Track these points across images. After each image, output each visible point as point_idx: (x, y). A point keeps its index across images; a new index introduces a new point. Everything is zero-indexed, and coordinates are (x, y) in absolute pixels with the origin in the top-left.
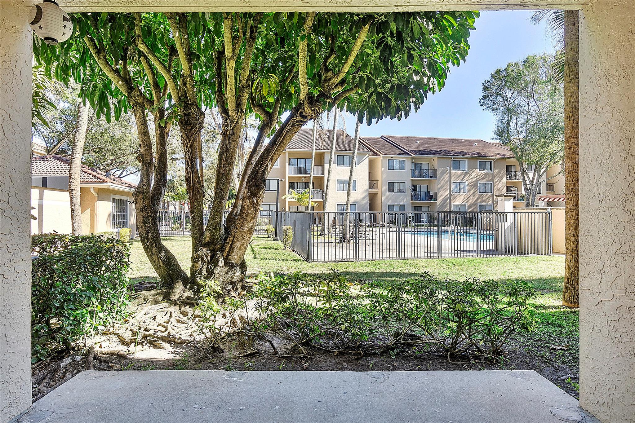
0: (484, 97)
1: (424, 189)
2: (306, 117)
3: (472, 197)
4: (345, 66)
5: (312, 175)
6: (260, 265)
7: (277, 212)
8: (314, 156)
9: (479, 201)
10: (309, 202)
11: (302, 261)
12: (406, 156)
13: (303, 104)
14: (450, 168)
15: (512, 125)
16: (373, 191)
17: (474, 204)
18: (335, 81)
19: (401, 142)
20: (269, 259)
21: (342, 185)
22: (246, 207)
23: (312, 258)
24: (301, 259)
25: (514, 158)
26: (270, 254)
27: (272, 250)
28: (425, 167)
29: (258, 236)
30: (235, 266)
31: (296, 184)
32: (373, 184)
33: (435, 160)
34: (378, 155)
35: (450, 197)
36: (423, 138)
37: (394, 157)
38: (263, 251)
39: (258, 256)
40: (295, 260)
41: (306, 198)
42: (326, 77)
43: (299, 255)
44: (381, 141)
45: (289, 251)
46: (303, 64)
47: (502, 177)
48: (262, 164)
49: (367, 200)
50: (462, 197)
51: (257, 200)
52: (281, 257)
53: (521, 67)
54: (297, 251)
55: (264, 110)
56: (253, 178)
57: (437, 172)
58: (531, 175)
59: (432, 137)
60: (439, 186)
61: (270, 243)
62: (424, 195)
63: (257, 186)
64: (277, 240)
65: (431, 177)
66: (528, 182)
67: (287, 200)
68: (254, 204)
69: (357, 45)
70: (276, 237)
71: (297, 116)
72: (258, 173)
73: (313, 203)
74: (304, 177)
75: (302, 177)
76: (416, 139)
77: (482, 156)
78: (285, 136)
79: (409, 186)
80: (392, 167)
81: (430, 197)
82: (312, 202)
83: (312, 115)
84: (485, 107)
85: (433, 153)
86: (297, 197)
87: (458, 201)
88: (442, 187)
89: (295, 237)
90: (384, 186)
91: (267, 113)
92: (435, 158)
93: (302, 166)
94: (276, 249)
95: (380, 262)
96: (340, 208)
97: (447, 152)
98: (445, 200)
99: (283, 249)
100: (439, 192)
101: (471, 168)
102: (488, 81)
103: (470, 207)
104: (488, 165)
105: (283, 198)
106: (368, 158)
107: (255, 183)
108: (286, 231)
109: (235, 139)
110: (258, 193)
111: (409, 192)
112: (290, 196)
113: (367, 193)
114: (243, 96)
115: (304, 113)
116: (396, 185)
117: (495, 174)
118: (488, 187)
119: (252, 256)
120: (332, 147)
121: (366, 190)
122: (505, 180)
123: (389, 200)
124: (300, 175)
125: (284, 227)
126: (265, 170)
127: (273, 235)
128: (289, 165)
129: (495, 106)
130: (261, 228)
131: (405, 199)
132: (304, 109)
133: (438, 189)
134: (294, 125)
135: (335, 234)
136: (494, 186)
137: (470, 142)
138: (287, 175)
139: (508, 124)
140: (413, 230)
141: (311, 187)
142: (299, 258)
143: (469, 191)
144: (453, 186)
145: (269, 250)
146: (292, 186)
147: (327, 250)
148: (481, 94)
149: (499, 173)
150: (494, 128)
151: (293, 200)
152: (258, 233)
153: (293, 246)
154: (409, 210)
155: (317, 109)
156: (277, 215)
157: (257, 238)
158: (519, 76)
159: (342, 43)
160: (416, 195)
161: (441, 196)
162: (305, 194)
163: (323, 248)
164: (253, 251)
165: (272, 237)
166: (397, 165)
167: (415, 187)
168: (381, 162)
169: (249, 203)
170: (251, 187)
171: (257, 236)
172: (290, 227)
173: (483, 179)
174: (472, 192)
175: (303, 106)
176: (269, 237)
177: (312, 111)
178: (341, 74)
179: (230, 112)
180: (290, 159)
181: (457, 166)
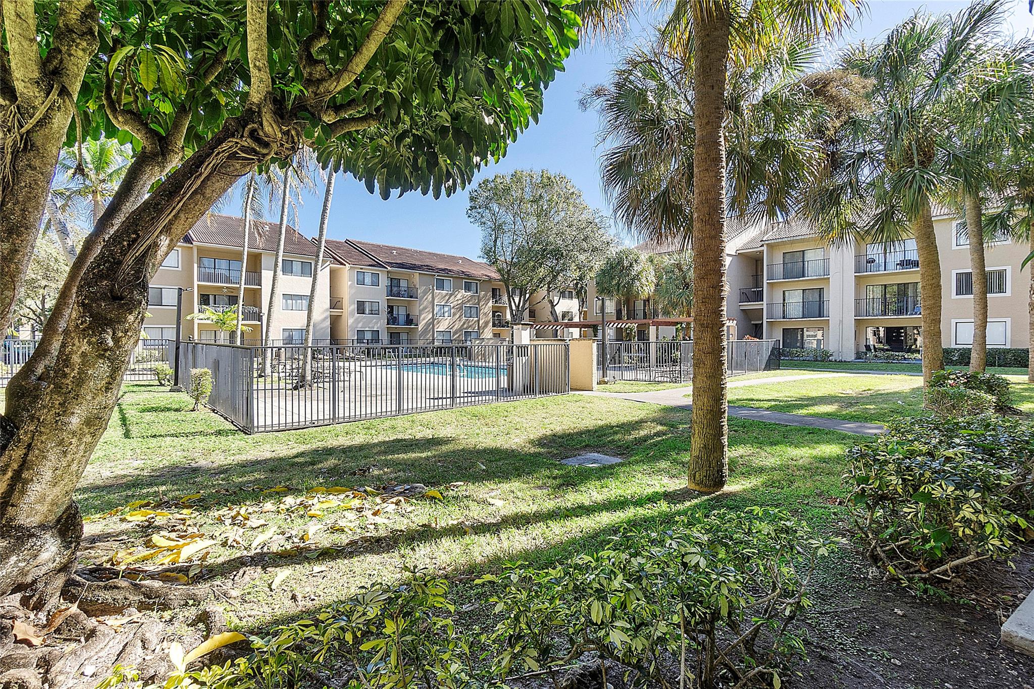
0: (472, 208)
1: (402, 312)
2: (266, 145)
3: (457, 322)
4: (357, 60)
5: (243, 286)
6: (139, 451)
7: (178, 342)
8: (245, 257)
9: (465, 326)
10: (237, 325)
11: (233, 433)
12: (380, 269)
13: (260, 112)
14: (433, 287)
15: (499, 243)
16: (336, 312)
17: (460, 330)
18: (333, 87)
19: (373, 251)
20: (161, 436)
21: (290, 302)
22: (76, 359)
23: (256, 424)
24: (233, 427)
25: (500, 280)
26: (163, 422)
27: (167, 414)
28: (403, 284)
29: (138, 383)
30: (33, 535)
31: (211, 298)
32: (335, 303)
33: (416, 276)
34: (342, 264)
35: (432, 323)
36: (400, 248)
37: (365, 269)
38: (148, 416)
39: (134, 430)
40: (219, 433)
41: (232, 320)
42: (310, 74)
43: (226, 419)
44: (345, 246)
45: (203, 412)
46: (258, 15)
47: (489, 300)
48: (135, 240)
49: (328, 323)
50: (447, 321)
51: (116, 340)
52: (188, 428)
53: (508, 180)
54: (222, 412)
55: (146, 125)
56: (101, 276)
57: (419, 291)
58: (517, 299)
59: (410, 248)
60: (421, 307)
61: (163, 396)
62: (402, 319)
63: (116, 298)
64: (179, 391)
65: (411, 297)
66: (514, 308)
67: (196, 322)
68: (106, 350)
69: (386, 19)
70: (176, 384)
71: (242, 136)
72: (120, 263)
73: (244, 328)
74: (227, 287)
75: (223, 287)
76: (391, 249)
77: (468, 276)
78: (208, 178)
79: (384, 307)
80: (361, 282)
81: (409, 321)
82: (242, 325)
83: (282, 145)
84: (472, 220)
85: (413, 267)
86: (215, 318)
87: (442, 326)
88: (425, 308)
89: (216, 386)
90: (351, 304)
91: (153, 134)
92: (416, 274)
93: (223, 272)
94: (177, 410)
95: (375, 422)
96: (287, 334)
97: (429, 268)
98: (428, 325)
99: (191, 407)
100: (420, 315)
101: (457, 288)
102: (476, 191)
103: (455, 333)
104: (474, 287)
105: (188, 318)
106: (328, 267)
107: (111, 291)
108: (199, 377)
109: (37, 163)
110: (120, 320)
111: (384, 315)
112: (202, 316)
113: (328, 313)
114: (70, 55)
115: (261, 133)
116: (367, 304)
117: (481, 296)
118: (473, 311)
119: (120, 432)
120: (279, 245)
121: (327, 310)
122: (490, 304)
123: (359, 322)
124: (219, 284)
125: (194, 371)
126: (145, 255)
127: (169, 381)
128: (199, 267)
129: (483, 220)
130: (145, 367)
131: (379, 323)
132: (262, 125)
133: (420, 311)
134: (233, 156)
135: (284, 374)
136: (480, 310)
137: (453, 259)
138: (196, 283)
139: (495, 241)
140: (394, 363)
141: (241, 303)
142: (228, 426)
143: (454, 314)
144: (436, 309)
145: (162, 415)
146: (205, 300)
147: (276, 404)
148: (468, 204)
149: (485, 295)
150: (480, 245)
151: (209, 322)
152: (137, 377)
153: (213, 401)
154: (384, 337)
155: (293, 133)
156: (178, 348)
157: (135, 389)
158: (507, 190)
159: (341, 24)
160: (392, 319)
161: (424, 319)
162: (229, 314)
163: (269, 400)
164: (124, 420)
165: (167, 383)
166: (368, 279)
167: (391, 308)
168: (347, 274)
169: (85, 347)
170: (93, 300)
171: (135, 383)
172: (206, 370)
173: (468, 301)
174: (458, 316)
175: (260, 116)
176: (162, 385)
177: (284, 133)
178: (345, 75)
179: (19, 86)
180: (200, 259)
181: (441, 286)
